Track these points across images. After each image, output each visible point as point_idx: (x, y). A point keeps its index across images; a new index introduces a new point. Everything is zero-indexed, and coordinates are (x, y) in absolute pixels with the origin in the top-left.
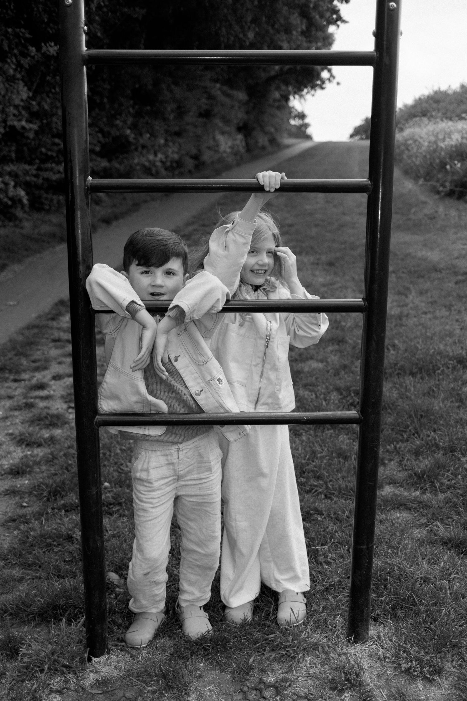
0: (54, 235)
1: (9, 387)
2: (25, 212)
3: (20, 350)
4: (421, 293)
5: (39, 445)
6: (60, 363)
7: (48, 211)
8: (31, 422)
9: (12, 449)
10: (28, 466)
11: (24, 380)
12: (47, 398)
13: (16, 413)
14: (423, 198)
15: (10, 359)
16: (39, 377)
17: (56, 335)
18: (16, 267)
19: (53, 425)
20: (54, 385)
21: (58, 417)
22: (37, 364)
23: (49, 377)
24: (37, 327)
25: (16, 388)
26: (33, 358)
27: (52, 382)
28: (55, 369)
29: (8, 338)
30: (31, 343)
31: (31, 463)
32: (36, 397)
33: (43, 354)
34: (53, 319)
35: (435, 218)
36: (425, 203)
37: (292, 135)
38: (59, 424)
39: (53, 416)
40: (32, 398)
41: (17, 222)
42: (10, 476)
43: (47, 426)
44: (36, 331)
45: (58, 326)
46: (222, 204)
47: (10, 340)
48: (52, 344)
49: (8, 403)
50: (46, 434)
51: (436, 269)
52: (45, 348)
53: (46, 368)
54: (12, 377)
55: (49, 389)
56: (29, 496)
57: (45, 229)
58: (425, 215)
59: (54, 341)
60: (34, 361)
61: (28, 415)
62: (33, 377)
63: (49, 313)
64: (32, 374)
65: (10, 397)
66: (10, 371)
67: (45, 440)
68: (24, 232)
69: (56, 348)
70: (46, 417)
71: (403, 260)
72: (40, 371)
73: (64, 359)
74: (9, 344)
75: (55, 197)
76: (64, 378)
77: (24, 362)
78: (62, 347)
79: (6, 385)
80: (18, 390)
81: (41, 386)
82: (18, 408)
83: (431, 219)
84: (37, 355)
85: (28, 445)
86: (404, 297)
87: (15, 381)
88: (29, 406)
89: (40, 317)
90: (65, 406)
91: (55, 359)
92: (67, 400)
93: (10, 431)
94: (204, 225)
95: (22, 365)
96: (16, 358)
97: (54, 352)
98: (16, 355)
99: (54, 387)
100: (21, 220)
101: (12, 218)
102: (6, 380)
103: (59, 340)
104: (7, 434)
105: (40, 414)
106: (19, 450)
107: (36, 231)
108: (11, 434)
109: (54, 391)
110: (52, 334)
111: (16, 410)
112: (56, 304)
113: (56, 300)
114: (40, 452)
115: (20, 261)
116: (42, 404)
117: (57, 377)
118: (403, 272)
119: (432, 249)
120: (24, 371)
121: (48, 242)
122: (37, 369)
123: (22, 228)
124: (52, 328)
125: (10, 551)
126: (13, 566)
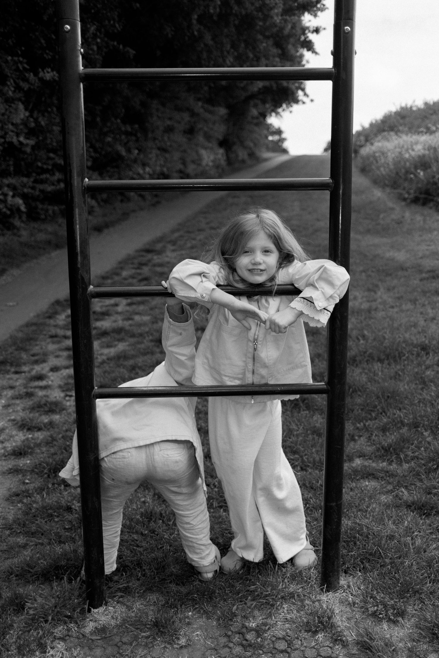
0: (49, 242)
1: (10, 379)
2: (22, 221)
3: (20, 345)
4: (389, 290)
5: (39, 429)
6: (57, 357)
7: (44, 221)
8: (32, 409)
9: (14, 433)
10: (29, 447)
11: (24, 372)
12: (46, 387)
13: (18, 402)
14: (390, 204)
15: (11, 353)
16: (37, 369)
17: (53, 331)
18: (15, 272)
19: (51, 411)
20: (52, 376)
21: (56, 404)
22: (36, 358)
23: (47, 369)
24: (35, 324)
25: (17, 379)
26: (32, 352)
27: (50, 374)
28: (53, 361)
29: (9, 335)
30: (30, 339)
31: (32, 445)
32: (36, 387)
33: (42, 348)
34: (50, 317)
35: (401, 222)
36: (392, 209)
37: (268, 149)
38: (58, 411)
39: (52, 403)
40: (31, 388)
41: (15, 231)
42: (13, 457)
43: (47, 413)
44: (34, 328)
45: (55, 324)
46: (205, 213)
47: (11, 337)
48: (49, 340)
49: (10, 393)
50: (45, 419)
51: (402, 268)
52: (43, 343)
53: (44, 361)
54: (13, 370)
55: (47, 380)
56: (31, 474)
57: (41, 237)
58: (393, 220)
59: (52, 337)
60: (33, 355)
61: (29, 403)
62: (33, 369)
63: (47, 312)
64: (31, 367)
65: (12, 388)
66: (12, 365)
67: (45, 425)
68: (22, 239)
69: (53, 343)
70: (45, 405)
71: (372, 260)
72: (39, 364)
73: (61, 353)
74: (9, 340)
75: (50, 208)
76: (61, 370)
77: (24, 356)
78: (59, 342)
79: (8, 376)
80: (19, 381)
81: (40, 377)
82: (19, 397)
83: (398, 223)
84: (36, 349)
85: (29, 429)
86: (373, 293)
87: (16, 373)
88: (29, 395)
89: (38, 316)
90: (62, 395)
91: (53, 353)
92: (65, 389)
93: (13, 417)
94: (189, 232)
95: (22, 358)
96: (16, 353)
97: (51, 347)
98: (16, 350)
99: (52, 378)
100: (18, 229)
101: (10, 227)
102: (8, 372)
103: (56, 336)
104: (9, 420)
105: (40, 402)
106: (21, 434)
107: (33, 239)
108: (14, 420)
109: (52, 381)
110: (49, 331)
111: (17, 398)
112: (53, 304)
113: (53, 300)
114: (40, 436)
115: (18, 266)
116: (41, 393)
117: (55, 369)
118: (372, 271)
119: (399, 250)
120: (25, 364)
121: (44, 249)
122: (36, 362)
123: (19, 236)
124: (49, 325)
125: (14, 521)
126: (18, 534)
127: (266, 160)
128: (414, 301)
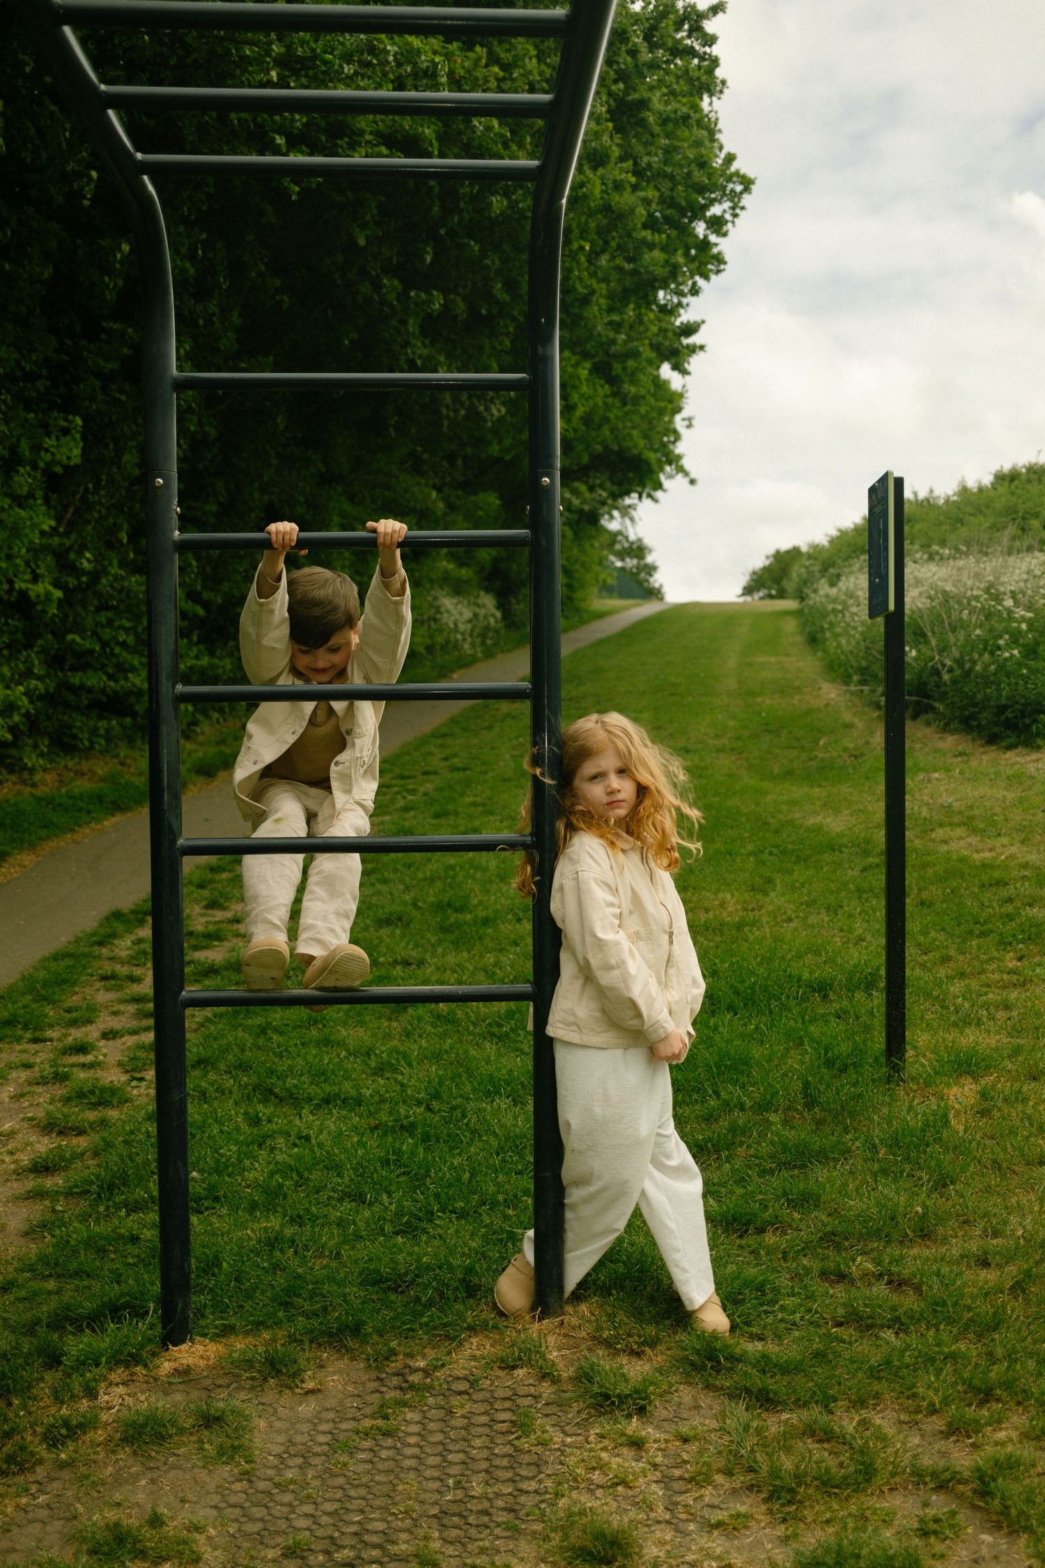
0: (99, 798)
1: (25, 1051)
2: (41, 755)
3: (43, 992)
4: (793, 888)
5: (81, 1132)
6: (115, 1013)
7: (88, 753)
8: (67, 1100)
9: (33, 1138)
10: (63, 1158)
11: (51, 1040)
12: (92, 1066)
13: (40, 1089)
14: (847, 717)
15: (25, 1007)
16: (76, 1035)
17: (108, 968)
18: (28, 859)
19: (102, 1103)
20: (105, 1046)
21: (113, 1091)
22: (74, 1015)
23: (96, 1034)
24: (71, 956)
25: (37, 1052)
26: (65, 1006)
27: (103, 1043)
28: (106, 1022)
29: (18, 976)
30: (63, 982)
31: (68, 1155)
32: (73, 1065)
33: (85, 999)
34: (100, 944)
35: (862, 755)
36: (849, 726)
38: (115, 1102)
39: (103, 1090)
40: (65, 1066)
41: (26, 775)
42: (32, 1176)
43: (94, 1106)
44: (70, 962)
45: (111, 955)
46: (444, 736)
47: (23, 978)
48: (98, 985)
49: (24, 1075)
50: (92, 1116)
51: (833, 848)
52: (87, 990)
53: (90, 1022)
54: (28, 1035)
55: (95, 1053)
56: (66, 1198)
57: (82, 786)
58: (845, 750)
59: (104, 978)
60: (68, 1011)
61: (60, 1091)
62: (65, 1035)
63: (93, 935)
64: (64, 1031)
65: (27, 1066)
66: (26, 1027)
67: (91, 1125)
68: (42, 791)
69: (107, 990)
70: (92, 1092)
71: (776, 832)
72: (79, 1027)
73: (122, 1008)
74: (21, 984)
75: (103, 724)
76: (122, 1036)
77: (51, 1012)
78: (118, 988)
79: (19, 1048)
80: (42, 1056)
81: (82, 1049)
82: (42, 1081)
83: (856, 757)
84: (74, 1000)
85: (60, 1133)
86: (759, 896)
87: (35, 1040)
88: (61, 1078)
89: (77, 941)
90: (124, 1078)
91: (107, 1007)
92: (129, 1068)
93: (30, 1115)
94: (403, 777)
95: (46, 1016)
96: (34, 1006)
97: (103, 997)
98: (34, 1000)
99: (105, 1050)
100: (32, 771)
101: (16, 767)
102: (19, 1040)
103: (113, 977)
104: (23, 1119)
105: (81, 1088)
106: (46, 1140)
107: (63, 790)
108: (32, 1119)
109: (105, 1055)
110: (100, 968)
111: (38, 1084)
112: (107, 919)
113: (105, 910)
114: (82, 1142)
115: (32, 847)
116: (82, 1075)
117: (109, 1035)
118: (771, 854)
119: (837, 811)
120: (51, 1026)
121: (89, 812)
122: (74, 1023)
123: (34, 785)
124: (99, 957)
125: (40, 1260)
126: (45, 1278)
127: (601, 615)
128: (833, 910)
